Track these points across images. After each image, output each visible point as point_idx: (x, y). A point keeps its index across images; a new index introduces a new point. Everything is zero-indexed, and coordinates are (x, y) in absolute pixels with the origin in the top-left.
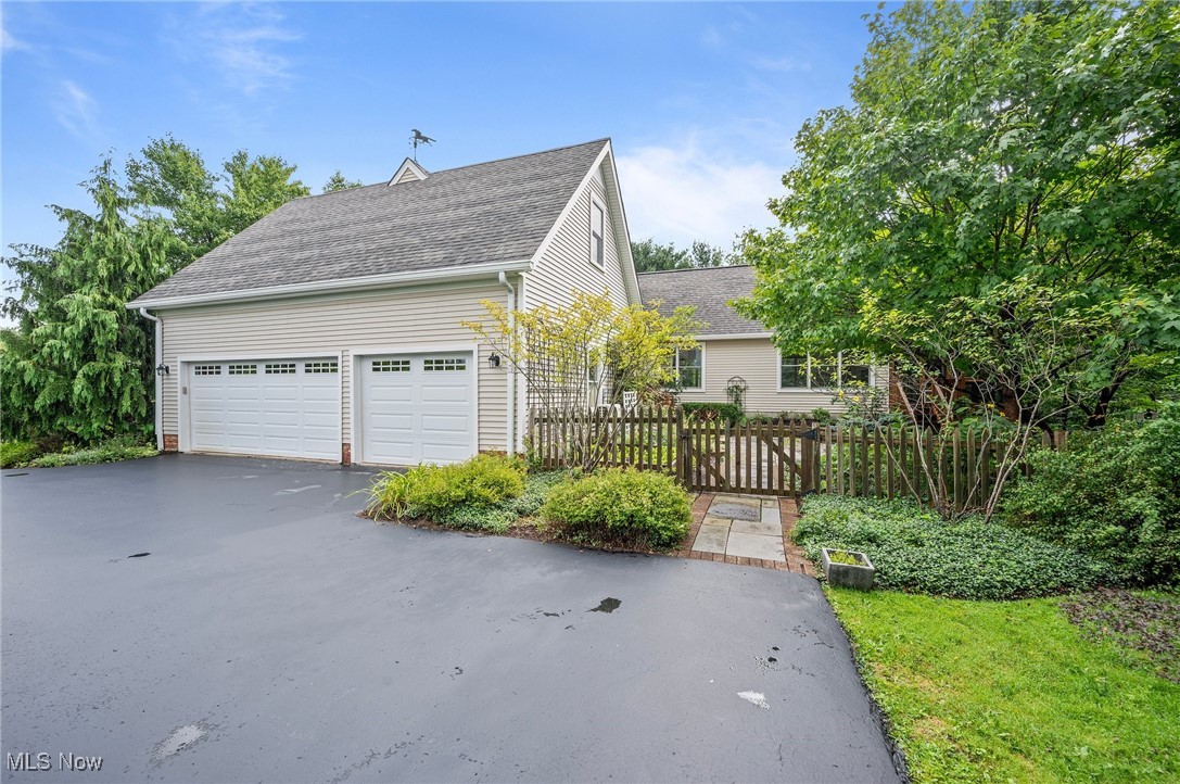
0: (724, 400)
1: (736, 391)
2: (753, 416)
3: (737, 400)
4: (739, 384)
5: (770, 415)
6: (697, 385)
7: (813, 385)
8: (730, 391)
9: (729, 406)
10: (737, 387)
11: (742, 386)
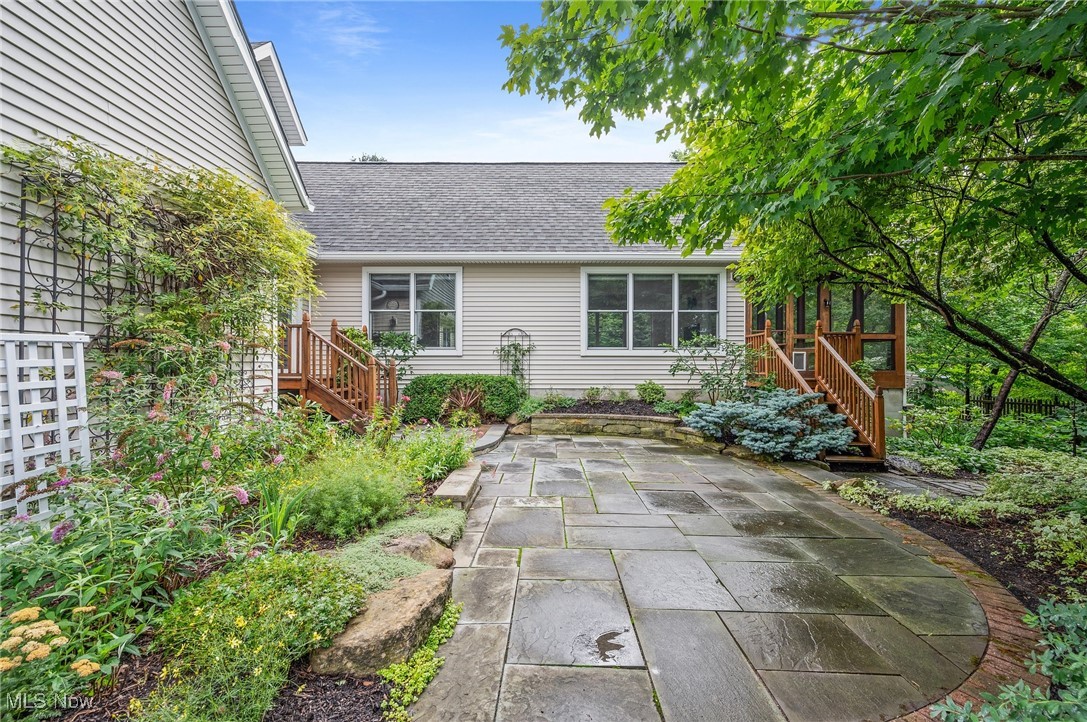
0: (492, 368)
1: (515, 354)
2: (542, 396)
3: (516, 370)
4: (519, 341)
5: (569, 395)
6: (449, 342)
7: (637, 344)
8: (504, 354)
9: (502, 381)
10: (516, 346)
11: (525, 345)
